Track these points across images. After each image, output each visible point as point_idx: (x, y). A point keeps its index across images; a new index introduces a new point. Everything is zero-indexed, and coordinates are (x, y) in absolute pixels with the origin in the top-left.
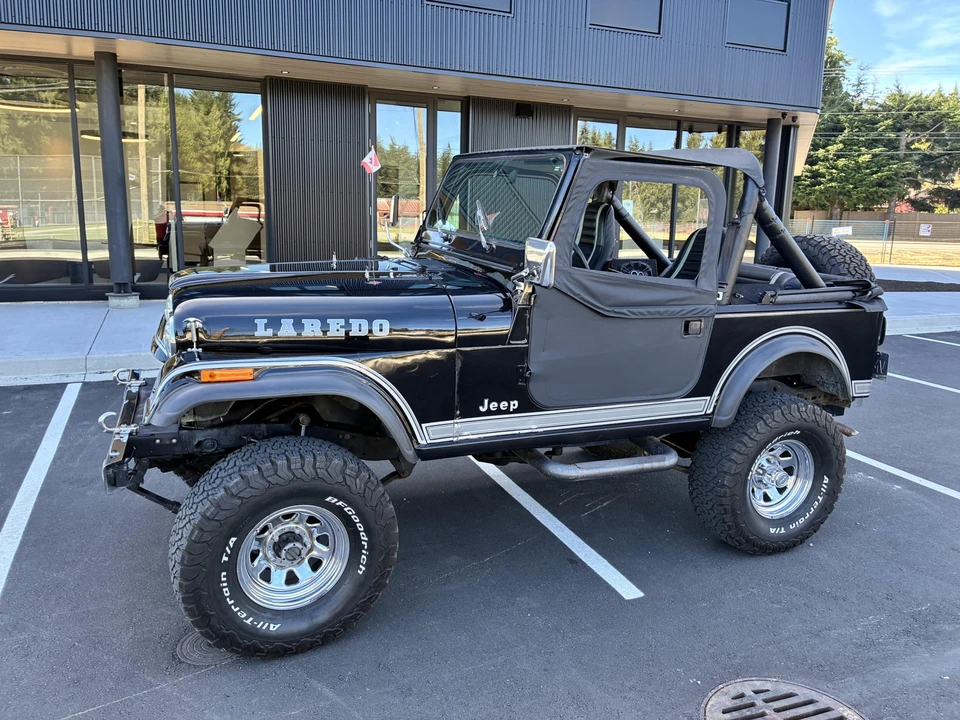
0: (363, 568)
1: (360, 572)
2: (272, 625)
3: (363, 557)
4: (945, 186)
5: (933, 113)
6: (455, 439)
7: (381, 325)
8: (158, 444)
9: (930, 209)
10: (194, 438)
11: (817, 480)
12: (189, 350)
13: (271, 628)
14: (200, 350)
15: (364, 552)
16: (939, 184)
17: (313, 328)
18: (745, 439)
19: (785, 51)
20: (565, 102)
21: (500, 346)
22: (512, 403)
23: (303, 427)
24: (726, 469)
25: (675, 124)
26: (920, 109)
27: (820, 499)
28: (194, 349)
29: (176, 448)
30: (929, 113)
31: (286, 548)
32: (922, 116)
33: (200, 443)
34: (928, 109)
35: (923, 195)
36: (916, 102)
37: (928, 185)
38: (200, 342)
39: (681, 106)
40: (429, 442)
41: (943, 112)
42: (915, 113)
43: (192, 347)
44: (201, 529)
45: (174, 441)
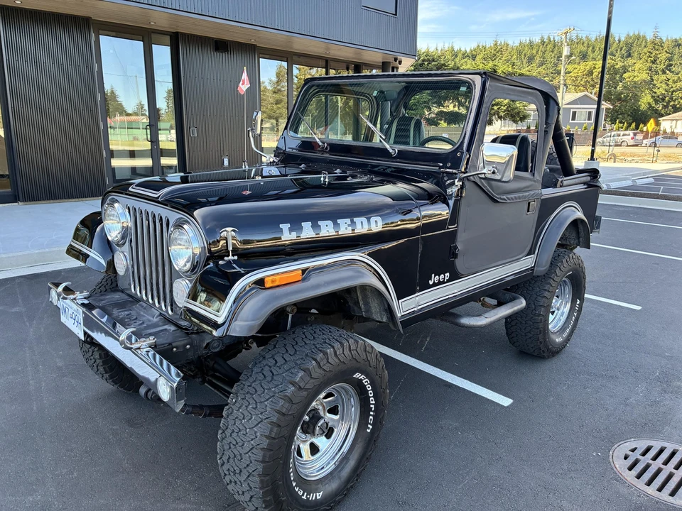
0: (371, 427)
1: (369, 431)
2: (318, 494)
3: (371, 417)
4: (445, 110)
5: (436, 63)
6: (416, 309)
7: (376, 222)
8: (176, 353)
9: (436, 124)
10: (202, 341)
11: (573, 302)
12: (226, 258)
13: (318, 498)
14: (236, 258)
15: (371, 413)
16: (442, 109)
17: (327, 228)
18: (551, 281)
19: (396, 15)
20: (253, 41)
21: (443, 231)
22: (446, 275)
23: (290, 315)
24: (541, 304)
25: (324, 63)
26: (428, 60)
27: (575, 314)
28: (231, 257)
29: (189, 353)
30: (433, 63)
31: (319, 425)
32: (430, 65)
33: (208, 344)
34: (433, 61)
35: (433, 115)
36: (426, 56)
37: (436, 110)
38: (235, 251)
39: (328, 49)
40: (403, 314)
41: (442, 62)
42: (426, 63)
43: (228, 256)
44: (279, 426)
45: (188, 347)
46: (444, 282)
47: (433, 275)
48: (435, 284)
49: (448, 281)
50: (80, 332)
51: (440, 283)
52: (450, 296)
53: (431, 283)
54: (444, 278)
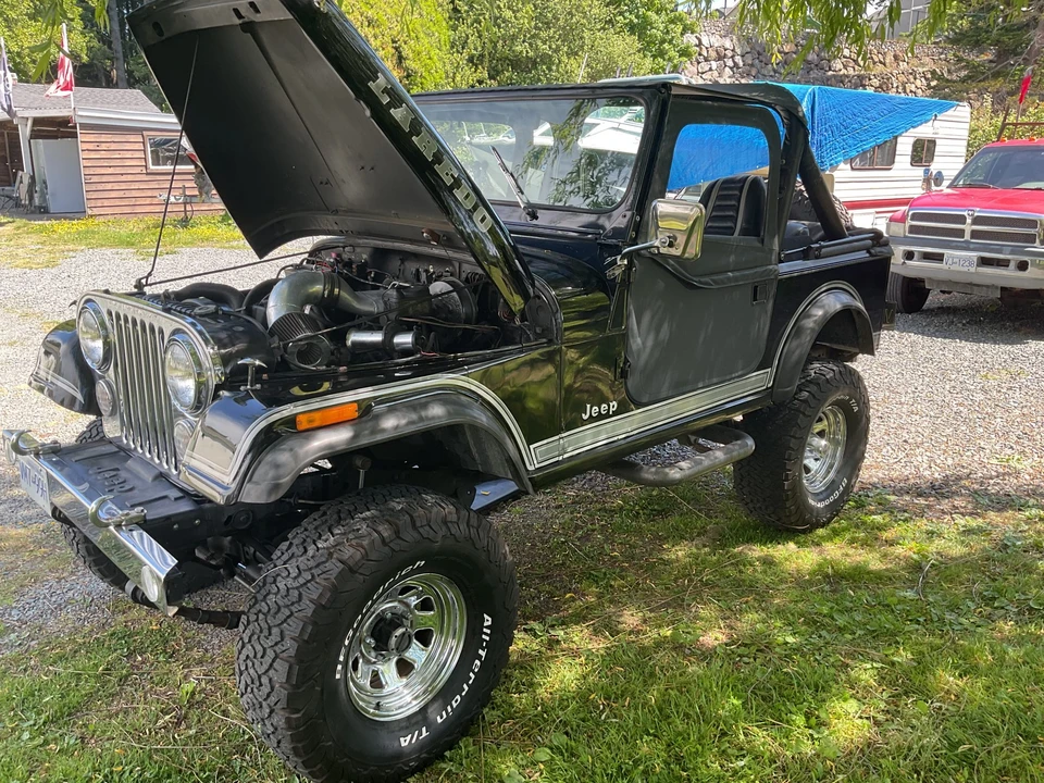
46: (608, 416)
47: (588, 406)
48: (592, 419)
49: (615, 414)
50: (44, 503)
51: (600, 417)
52: (620, 437)
53: (585, 417)
54: (609, 410)
